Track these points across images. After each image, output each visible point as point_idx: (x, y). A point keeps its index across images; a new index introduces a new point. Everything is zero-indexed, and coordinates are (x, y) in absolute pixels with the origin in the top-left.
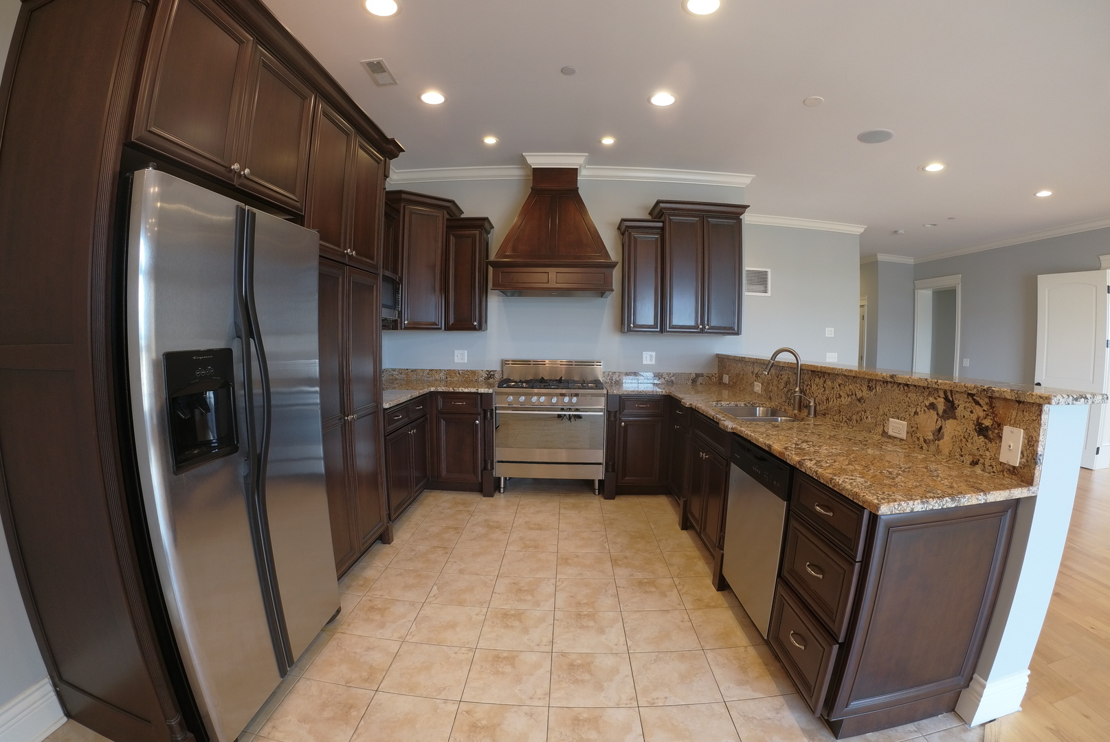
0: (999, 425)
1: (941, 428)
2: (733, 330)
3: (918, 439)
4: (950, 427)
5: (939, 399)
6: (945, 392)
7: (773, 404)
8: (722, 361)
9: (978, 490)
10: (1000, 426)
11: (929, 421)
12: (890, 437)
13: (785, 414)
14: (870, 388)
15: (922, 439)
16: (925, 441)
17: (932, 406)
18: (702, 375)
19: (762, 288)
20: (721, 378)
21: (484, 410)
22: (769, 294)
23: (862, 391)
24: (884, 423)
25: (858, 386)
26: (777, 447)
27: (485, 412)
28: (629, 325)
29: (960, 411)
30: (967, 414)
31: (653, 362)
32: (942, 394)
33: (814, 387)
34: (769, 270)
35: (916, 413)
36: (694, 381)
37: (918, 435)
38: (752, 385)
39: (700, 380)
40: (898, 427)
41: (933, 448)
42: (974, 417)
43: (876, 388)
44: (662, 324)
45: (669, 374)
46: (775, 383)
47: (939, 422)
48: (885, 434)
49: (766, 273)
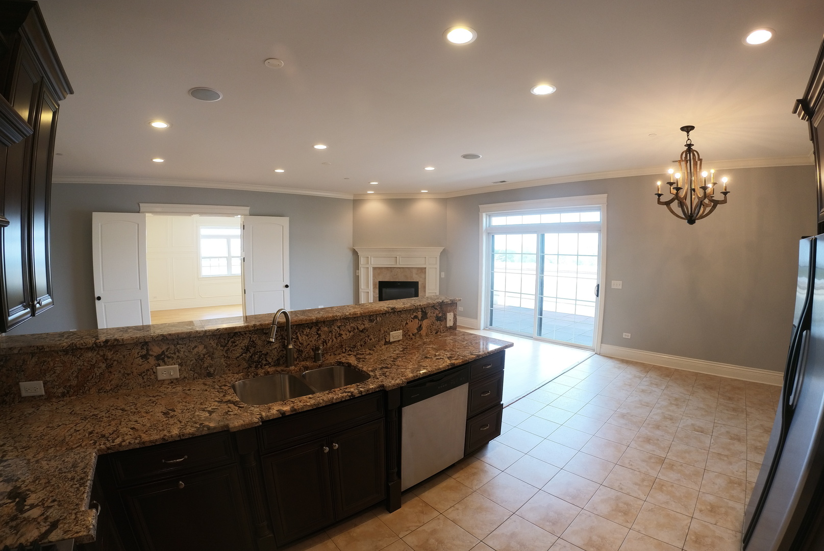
0: (444, 314)
1: (421, 325)
3: (409, 335)
4: (425, 323)
5: (419, 313)
6: (421, 309)
11: (414, 325)
12: (391, 343)
14: (371, 321)
15: (411, 335)
16: (413, 335)
17: (416, 317)
23: (364, 325)
24: (386, 336)
25: (360, 322)
29: (429, 315)
30: (432, 315)
32: (420, 310)
35: (407, 323)
37: (409, 334)
40: (396, 335)
41: (418, 336)
42: (435, 315)
43: (376, 319)
47: (420, 323)
48: (387, 342)
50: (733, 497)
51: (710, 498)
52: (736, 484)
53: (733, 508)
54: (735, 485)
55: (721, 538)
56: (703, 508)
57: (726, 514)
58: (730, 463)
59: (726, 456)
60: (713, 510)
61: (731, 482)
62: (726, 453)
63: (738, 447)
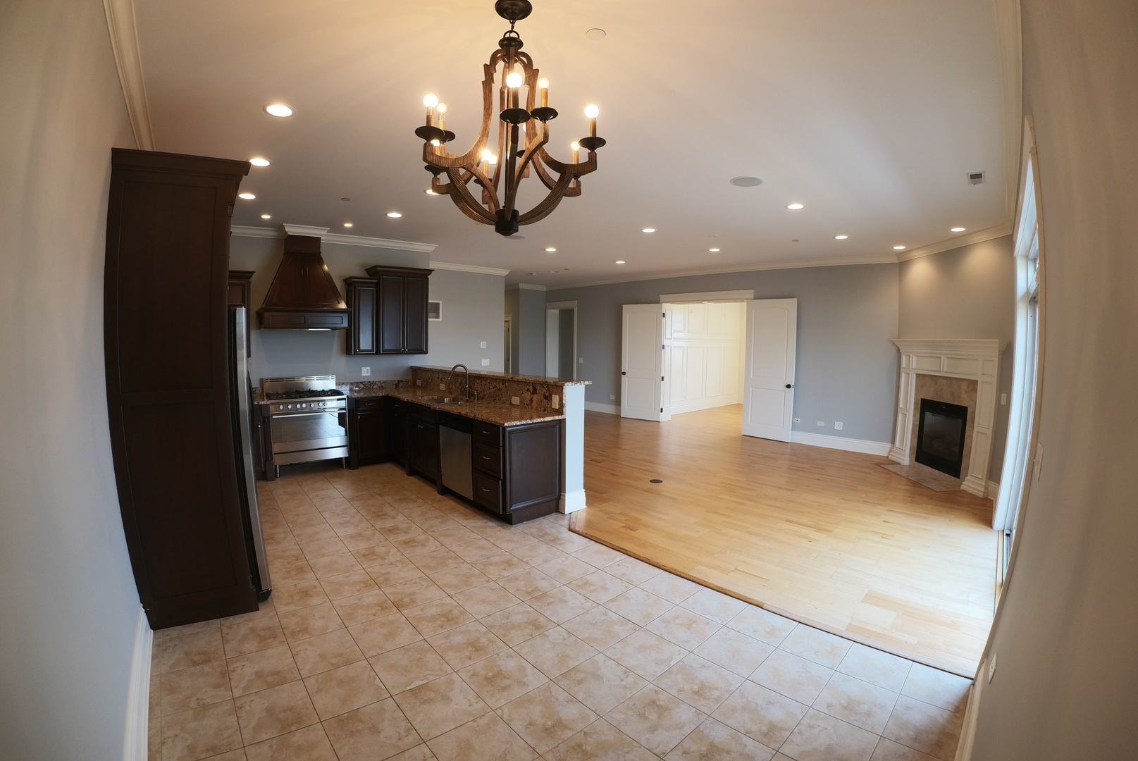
1: (532, 398)
2: (424, 351)
3: (524, 404)
4: (535, 397)
5: (530, 387)
6: (534, 383)
7: (454, 396)
8: (415, 371)
9: (540, 417)
10: (551, 395)
11: (528, 396)
12: (513, 405)
13: (461, 400)
14: (503, 384)
16: (527, 404)
17: (528, 390)
18: (402, 381)
19: (435, 315)
20: (415, 382)
21: (263, 417)
22: (440, 319)
23: (500, 385)
24: (510, 398)
26: (463, 412)
27: (264, 418)
28: (355, 351)
29: (538, 391)
30: (540, 391)
31: (369, 375)
32: (531, 384)
33: (476, 385)
34: (440, 302)
35: (522, 393)
36: (397, 385)
37: (524, 402)
38: (438, 385)
39: (401, 384)
40: (516, 400)
41: (530, 406)
42: (542, 392)
44: (377, 350)
45: (380, 382)
46: (454, 383)
47: (531, 396)
48: (511, 404)
49: (439, 304)
50: (294, 615)
51: (315, 601)
52: (299, 631)
53: (288, 604)
54: (298, 629)
55: (285, 578)
56: (315, 590)
57: (291, 597)
58: (322, 657)
59: (336, 667)
60: (306, 593)
61: (305, 630)
62: (340, 673)
63: (329, 702)
